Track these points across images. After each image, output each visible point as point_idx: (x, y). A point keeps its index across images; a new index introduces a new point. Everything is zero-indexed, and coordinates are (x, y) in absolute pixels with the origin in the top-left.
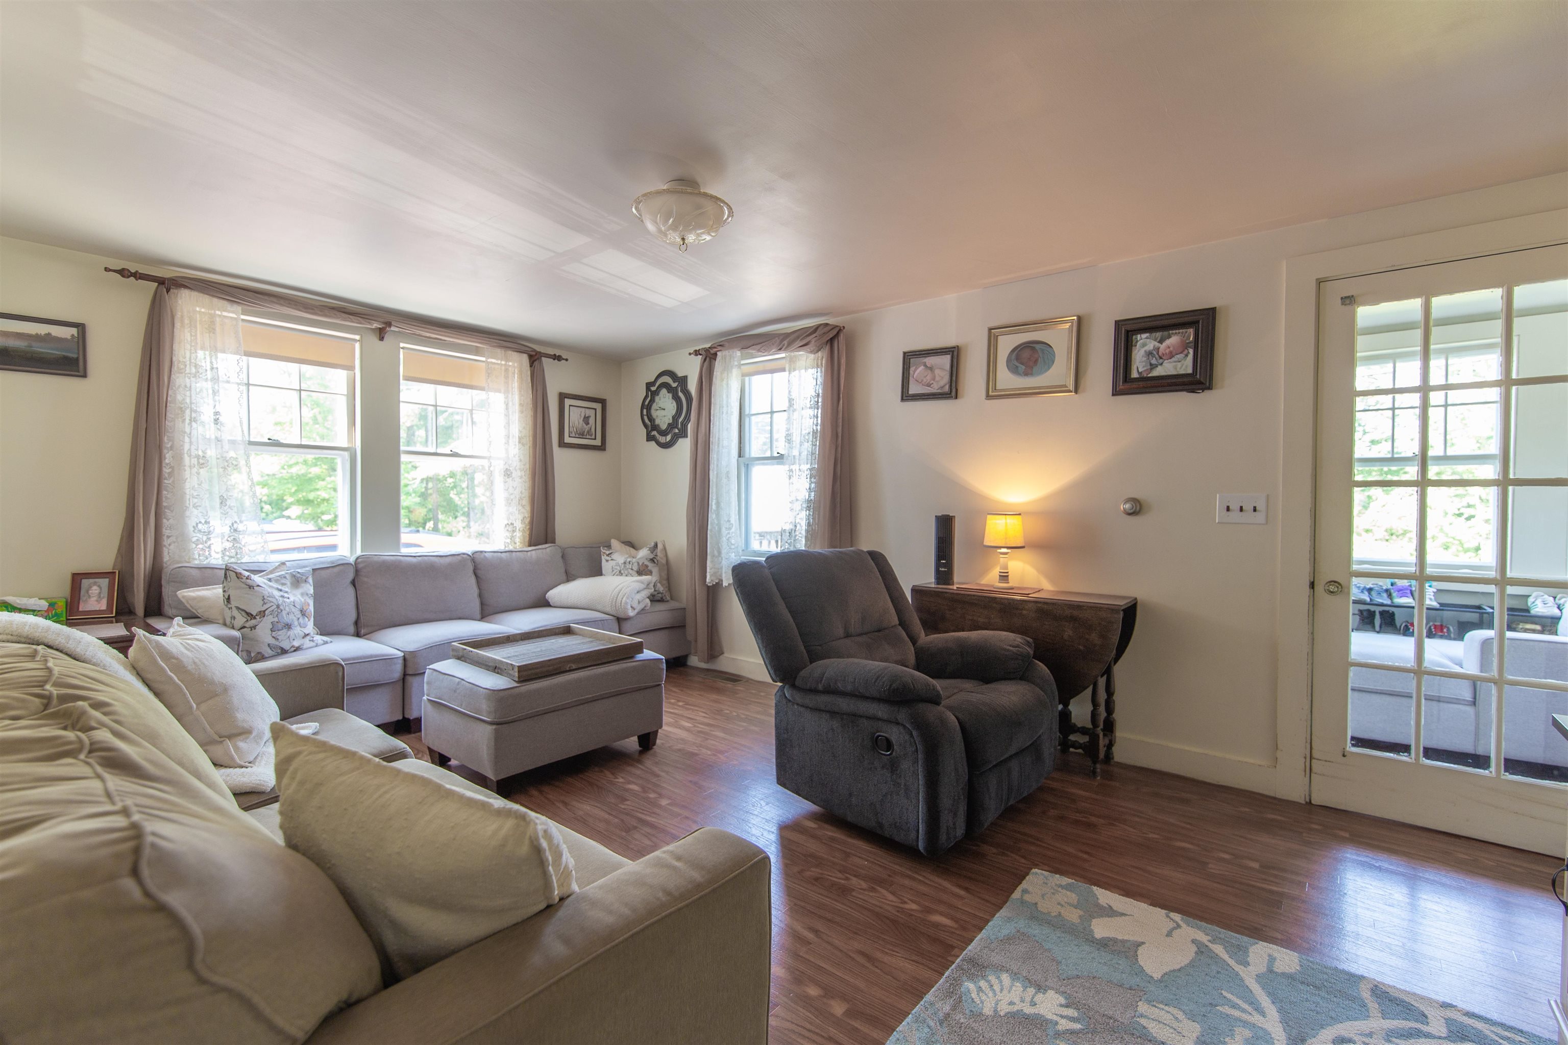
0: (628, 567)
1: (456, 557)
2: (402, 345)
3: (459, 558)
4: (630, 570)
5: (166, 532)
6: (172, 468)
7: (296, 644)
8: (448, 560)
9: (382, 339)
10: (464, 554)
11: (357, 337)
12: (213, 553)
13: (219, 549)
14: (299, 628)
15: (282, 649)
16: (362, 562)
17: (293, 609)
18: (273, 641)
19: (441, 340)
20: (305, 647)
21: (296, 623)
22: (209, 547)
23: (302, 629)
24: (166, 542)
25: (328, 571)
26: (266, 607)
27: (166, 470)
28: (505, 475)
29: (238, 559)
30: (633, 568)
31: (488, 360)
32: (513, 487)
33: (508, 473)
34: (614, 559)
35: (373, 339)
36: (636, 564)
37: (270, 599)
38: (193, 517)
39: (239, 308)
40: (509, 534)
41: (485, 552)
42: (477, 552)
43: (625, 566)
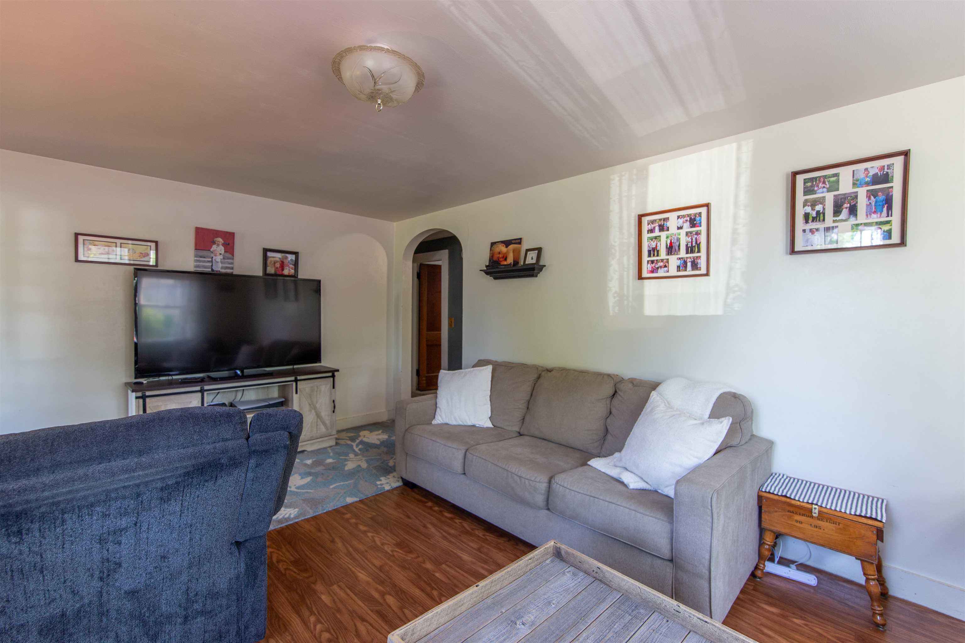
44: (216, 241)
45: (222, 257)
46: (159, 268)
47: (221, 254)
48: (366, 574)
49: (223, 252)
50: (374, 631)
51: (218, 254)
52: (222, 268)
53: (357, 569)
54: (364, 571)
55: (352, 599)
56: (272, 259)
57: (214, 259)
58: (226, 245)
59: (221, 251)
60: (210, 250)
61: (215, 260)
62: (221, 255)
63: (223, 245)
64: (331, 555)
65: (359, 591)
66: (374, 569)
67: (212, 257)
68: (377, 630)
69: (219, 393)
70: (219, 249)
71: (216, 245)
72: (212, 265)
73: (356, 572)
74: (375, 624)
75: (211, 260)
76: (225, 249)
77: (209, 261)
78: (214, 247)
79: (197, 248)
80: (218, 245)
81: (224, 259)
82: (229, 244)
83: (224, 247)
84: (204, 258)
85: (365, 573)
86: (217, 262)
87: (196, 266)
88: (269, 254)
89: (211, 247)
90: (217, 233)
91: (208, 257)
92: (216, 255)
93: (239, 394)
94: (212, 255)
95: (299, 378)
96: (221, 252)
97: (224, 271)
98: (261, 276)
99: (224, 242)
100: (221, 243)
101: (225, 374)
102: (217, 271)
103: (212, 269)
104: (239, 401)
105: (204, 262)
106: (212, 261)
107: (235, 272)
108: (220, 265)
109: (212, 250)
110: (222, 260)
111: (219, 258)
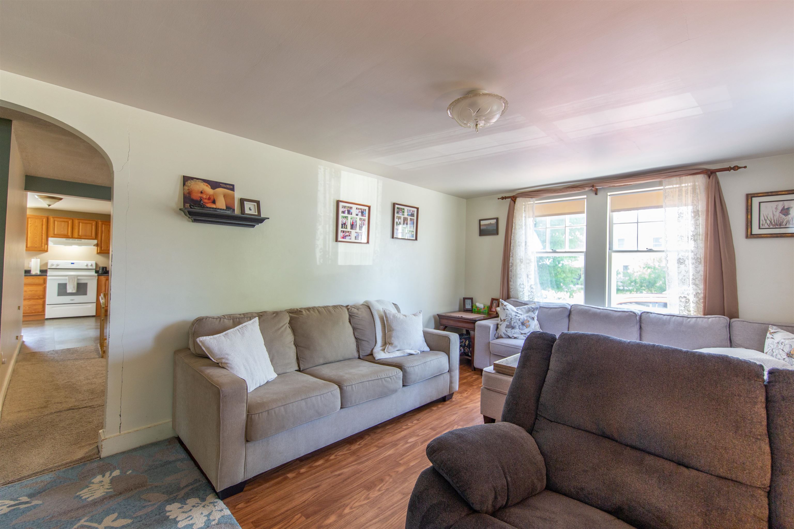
0: (779, 347)
1: (626, 313)
2: (609, 194)
3: (627, 314)
4: (781, 350)
5: (511, 287)
6: (512, 263)
7: (515, 336)
8: (619, 314)
9: (596, 194)
10: (631, 312)
11: (585, 196)
12: (525, 296)
13: (527, 295)
14: (518, 329)
15: (509, 336)
16: (573, 308)
17: (518, 321)
18: (505, 332)
19: (627, 185)
20: (519, 338)
21: (517, 327)
22: (524, 294)
23: (520, 330)
24: (511, 290)
25: (556, 310)
26: (506, 318)
27: (510, 264)
28: (678, 263)
29: (533, 300)
30: (784, 350)
31: (665, 188)
32: (685, 271)
33: (681, 261)
34: (774, 338)
35: (593, 195)
36: (788, 346)
37: (509, 315)
38: (519, 281)
39: (534, 199)
40: (683, 304)
41: (651, 313)
42: (644, 312)
43: (777, 346)
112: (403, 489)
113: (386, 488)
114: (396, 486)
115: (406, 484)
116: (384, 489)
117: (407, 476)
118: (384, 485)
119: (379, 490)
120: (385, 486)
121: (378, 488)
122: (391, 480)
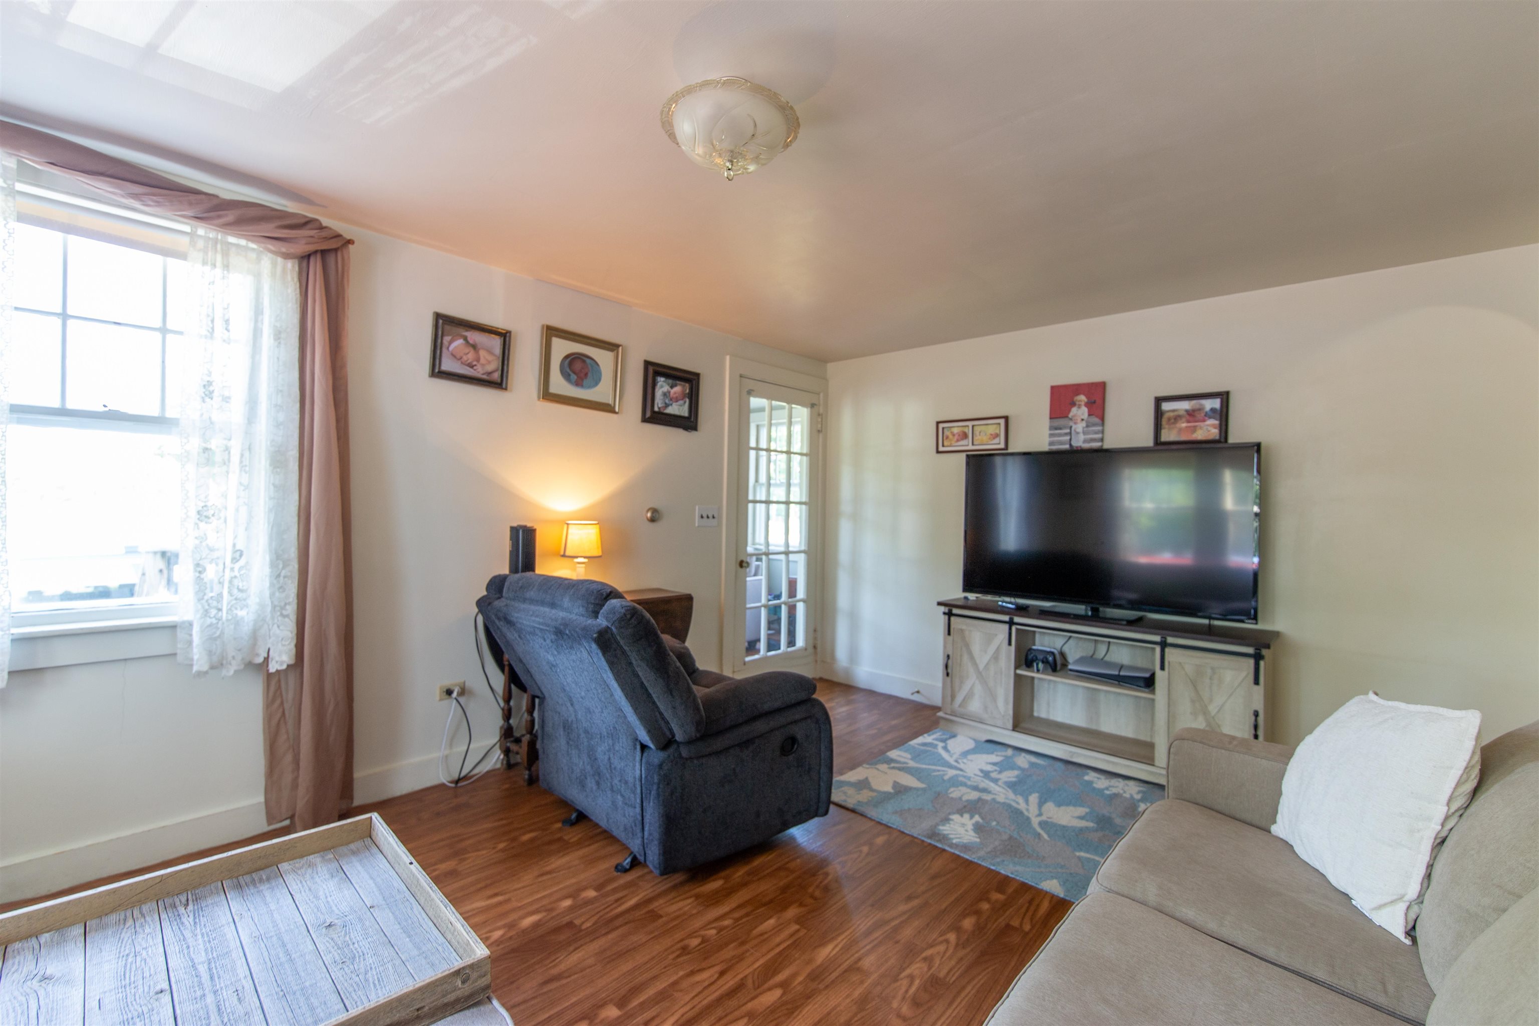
44: (1076, 400)
45: (1084, 424)
46: (1010, 451)
47: (1083, 420)
48: (832, 954)
49: (1086, 416)
50: (700, 988)
51: (1079, 420)
52: (1085, 441)
53: (845, 941)
54: (840, 950)
55: (768, 952)
56: (1172, 414)
57: (1073, 429)
58: (1090, 405)
59: (1083, 414)
60: (1067, 417)
61: (1075, 431)
62: (1084, 422)
63: (1086, 405)
64: (872, 905)
65: (787, 955)
66: (847, 963)
67: (1071, 427)
68: (700, 993)
69: (1070, 637)
70: (1080, 412)
71: (1077, 406)
72: (1070, 440)
73: (835, 942)
74: (714, 987)
75: (1068, 431)
76: (1089, 412)
77: (1066, 434)
78: (1074, 410)
79: (1052, 418)
80: (1079, 407)
81: (1087, 426)
82: (1095, 402)
83: (1087, 407)
84: (1060, 429)
85: (834, 952)
86: (1078, 433)
87: (1051, 444)
88: (1166, 406)
89: (1069, 411)
90: (1077, 389)
91: (1065, 427)
92: (1076, 423)
93: (1102, 650)
94: (1071, 423)
95: (1170, 640)
96: (1083, 417)
97: (1087, 446)
98: (1150, 447)
99: (1088, 400)
100: (1083, 403)
101: (1080, 609)
102: (1077, 447)
103: (1071, 445)
104: (1102, 659)
105: (1060, 435)
106: (1070, 433)
107: (1107, 446)
108: (1082, 437)
109: (1070, 415)
110: (1085, 429)
111: (1080, 427)
112: (862, 982)
113: (898, 983)
114: (879, 988)
115: (857, 994)
116: (902, 979)
117: (859, 1016)
118: (907, 991)
119: (912, 978)
120: (904, 989)
121: (917, 982)
122: (895, 1004)
